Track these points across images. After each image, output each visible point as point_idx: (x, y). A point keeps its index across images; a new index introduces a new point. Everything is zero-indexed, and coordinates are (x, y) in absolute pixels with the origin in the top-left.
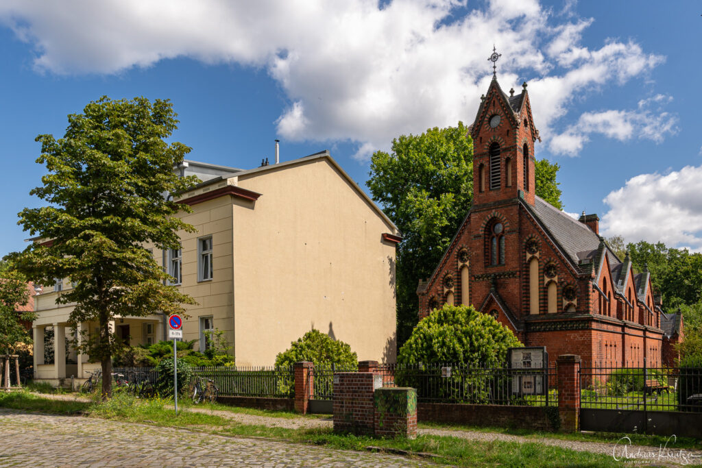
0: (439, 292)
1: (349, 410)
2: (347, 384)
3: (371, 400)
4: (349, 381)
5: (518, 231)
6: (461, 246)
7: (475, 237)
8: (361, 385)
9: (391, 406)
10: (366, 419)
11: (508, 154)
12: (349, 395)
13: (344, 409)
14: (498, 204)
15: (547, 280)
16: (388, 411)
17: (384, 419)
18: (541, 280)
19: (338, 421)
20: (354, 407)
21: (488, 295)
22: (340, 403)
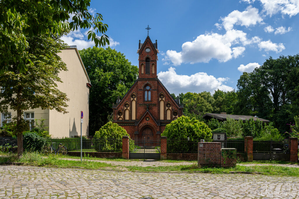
0: (123, 109)
1: (208, 158)
2: (207, 147)
3: (220, 153)
4: (208, 146)
5: (157, 90)
6: (133, 92)
7: (140, 90)
8: (214, 147)
9: (229, 155)
10: (217, 161)
11: (153, 63)
12: (208, 152)
13: (205, 157)
14: (149, 79)
15: (167, 108)
16: (228, 157)
17: (226, 160)
18: (165, 108)
19: (202, 162)
20: (210, 156)
21: (146, 111)
22: (203, 155)
